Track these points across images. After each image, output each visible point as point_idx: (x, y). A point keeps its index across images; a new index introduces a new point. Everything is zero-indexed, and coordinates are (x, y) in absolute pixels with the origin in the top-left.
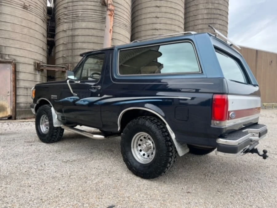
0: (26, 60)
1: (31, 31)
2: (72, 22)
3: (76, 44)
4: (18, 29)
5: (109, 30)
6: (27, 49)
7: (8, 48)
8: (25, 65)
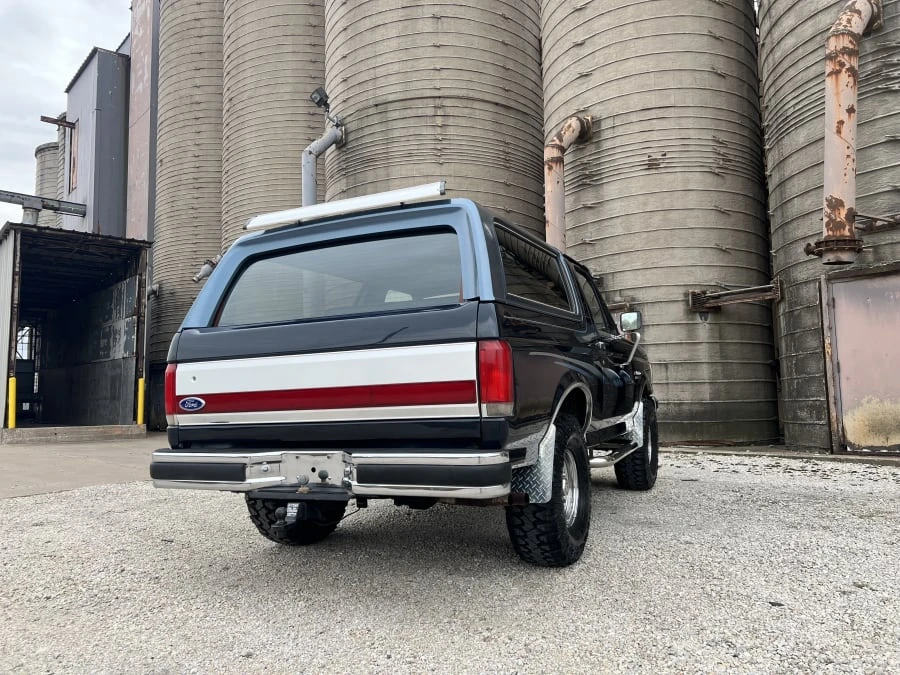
0: (659, 294)
2: (778, 142)
4: (637, 224)
7: (618, 275)
8: (657, 307)
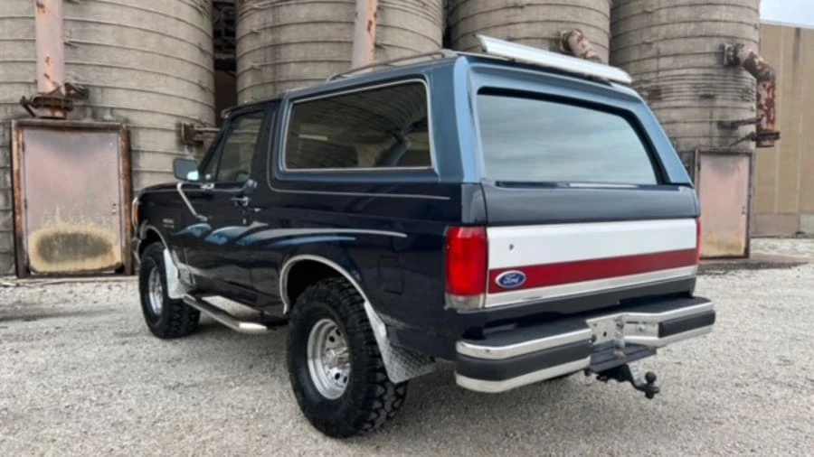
0: (155, 120)
1: (167, 40)
2: (274, 8)
3: (284, 67)
5: (367, 23)
6: (156, 89)
7: (109, 90)
8: (152, 133)
